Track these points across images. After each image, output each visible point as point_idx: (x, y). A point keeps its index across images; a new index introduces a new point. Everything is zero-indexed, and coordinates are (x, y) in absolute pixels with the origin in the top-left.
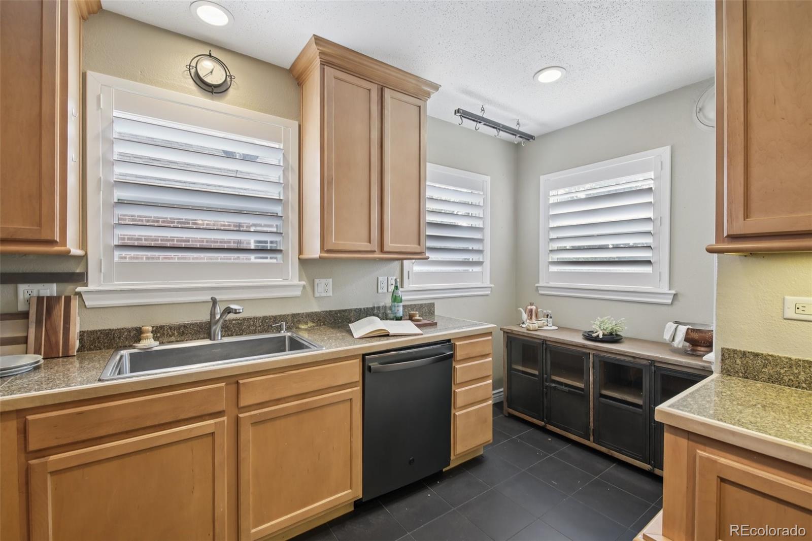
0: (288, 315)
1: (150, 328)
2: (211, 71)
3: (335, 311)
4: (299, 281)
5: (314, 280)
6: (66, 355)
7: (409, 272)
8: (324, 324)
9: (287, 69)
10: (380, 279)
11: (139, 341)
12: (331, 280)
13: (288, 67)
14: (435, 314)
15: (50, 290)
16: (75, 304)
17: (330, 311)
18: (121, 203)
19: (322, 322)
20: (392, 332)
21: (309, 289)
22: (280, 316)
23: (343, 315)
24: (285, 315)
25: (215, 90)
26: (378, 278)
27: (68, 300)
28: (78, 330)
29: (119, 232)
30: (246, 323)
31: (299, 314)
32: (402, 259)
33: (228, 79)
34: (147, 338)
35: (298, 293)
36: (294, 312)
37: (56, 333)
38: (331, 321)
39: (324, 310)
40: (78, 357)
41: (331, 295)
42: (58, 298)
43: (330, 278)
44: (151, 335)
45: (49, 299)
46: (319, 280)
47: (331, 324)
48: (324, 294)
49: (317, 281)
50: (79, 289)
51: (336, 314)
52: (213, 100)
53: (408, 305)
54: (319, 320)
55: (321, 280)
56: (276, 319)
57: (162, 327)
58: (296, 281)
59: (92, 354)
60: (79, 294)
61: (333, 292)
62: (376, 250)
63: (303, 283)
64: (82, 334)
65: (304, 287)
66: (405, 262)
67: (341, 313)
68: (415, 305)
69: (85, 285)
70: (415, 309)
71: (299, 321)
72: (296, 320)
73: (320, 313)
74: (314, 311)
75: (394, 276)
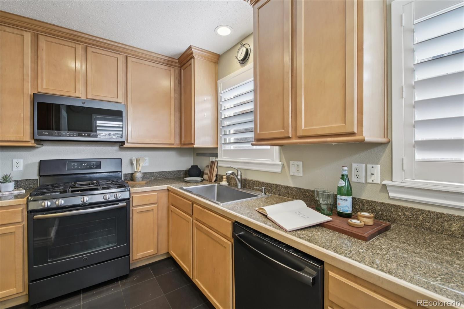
0: (274, 184)
2: (242, 53)
3: (305, 190)
4: (280, 161)
5: (289, 163)
10: (355, 165)
11: (222, 182)
12: (302, 163)
15: (214, 159)
16: (216, 164)
17: (300, 189)
19: (295, 196)
21: (286, 168)
23: (311, 195)
24: (272, 184)
25: (244, 60)
27: (215, 162)
28: (216, 174)
31: (279, 185)
34: (224, 180)
35: (279, 170)
36: (278, 184)
38: (301, 197)
39: (296, 187)
41: (302, 176)
43: (301, 161)
45: (213, 162)
46: (292, 162)
48: (296, 174)
50: (217, 159)
51: (305, 192)
52: (244, 67)
54: (292, 193)
55: (294, 162)
58: (277, 162)
60: (217, 161)
61: (303, 174)
63: (282, 163)
65: (283, 165)
67: (309, 193)
68: (422, 212)
69: (218, 158)
70: (421, 218)
71: (280, 191)
72: (278, 189)
73: (293, 188)
74: (289, 185)
75: (378, 164)
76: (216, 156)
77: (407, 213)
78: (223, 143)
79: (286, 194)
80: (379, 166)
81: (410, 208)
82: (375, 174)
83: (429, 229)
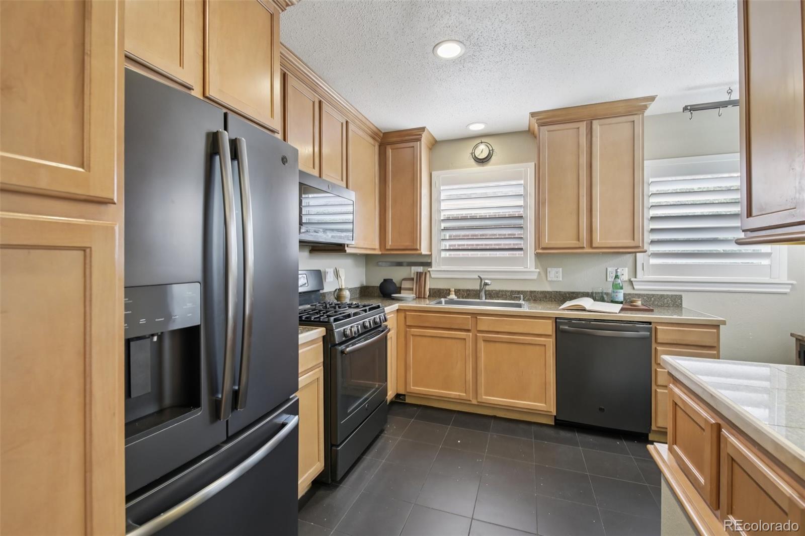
0: (527, 291)
1: (453, 290)
2: (482, 151)
3: (564, 292)
4: (535, 269)
5: (547, 269)
6: (424, 298)
7: (643, 264)
8: (555, 301)
9: (527, 131)
10: (609, 269)
11: (449, 295)
12: (561, 269)
13: (527, 129)
14: (683, 306)
15: (420, 269)
16: (428, 275)
17: (560, 292)
18: (445, 229)
19: (554, 299)
20: (587, 308)
21: (543, 274)
22: (522, 291)
23: (572, 296)
24: (525, 291)
25: (484, 161)
26: (607, 269)
27: (426, 273)
28: (428, 288)
29: (444, 243)
30: (501, 293)
31: (536, 291)
32: (636, 253)
33: (491, 152)
34: (452, 294)
35: (535, 277)
36: (532, 290)
37: (421, 288)
39: (555, 290)
40: (428, 299)
41: (561, 280)
42: (423, 273)
43: (560, 268)
44: (454, 293)
45: (420, 273)
46: (551, 268)
47: (561, 301)
48: (555, 279)
49: (549, 269)
50: (429, 269)
51: (565, 294)
52: (483, 166)
53: (644, 294)
54: (551, 297)
55: (553, 269)
56: (519, 292)
57: (459, 290)
58: (533, 269)
59: (432, 298)
60: (429, 271)
61: (562, 278)
62: (585, 246)
63: (538, 270)
64: (430, 289)
65: (539, 272)
66: (638, 254)
67: (569, 294)
68: (653, 295)
69: (431, 268)
70: (653, 299)
71: (535, 296)
72: (533, 295)
73: (551, 292)
74: (546, 290)
75: (626, 267)
76: (429, 264)
77: (645, 298)
78: (443, 250)
79: (543, 298)
80: (627, 269)
81: (647, 294)
82: (625, 274)
83: (657, 305)
